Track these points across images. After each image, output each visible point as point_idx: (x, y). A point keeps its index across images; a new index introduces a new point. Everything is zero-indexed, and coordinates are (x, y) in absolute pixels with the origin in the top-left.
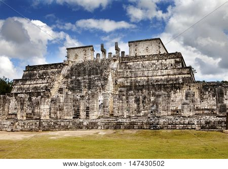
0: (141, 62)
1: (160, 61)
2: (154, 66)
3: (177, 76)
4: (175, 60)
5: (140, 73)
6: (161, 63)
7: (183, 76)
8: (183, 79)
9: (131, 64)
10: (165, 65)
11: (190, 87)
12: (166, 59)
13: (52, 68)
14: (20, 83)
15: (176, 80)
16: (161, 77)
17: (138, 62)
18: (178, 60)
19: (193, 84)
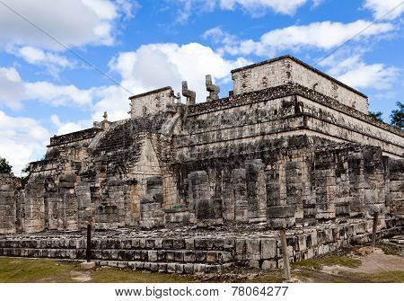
0: (221, 112)
1: (255, 106)
2: (244, 117)
3: (279, 136)
4: (283, 102)
5: (213, 135)
6: (257, 111)
7: (291, 134)
8: (291, 140)
9: (204, 117)
10: (264, 114)
11: (290, 157)
12: (265, 101)
13: (84, 138)
14: (39, 168)
15: (276, 145)
16: (251, 140)
17: (216, 114)
18: (288, 99)
19: (295, 152)
